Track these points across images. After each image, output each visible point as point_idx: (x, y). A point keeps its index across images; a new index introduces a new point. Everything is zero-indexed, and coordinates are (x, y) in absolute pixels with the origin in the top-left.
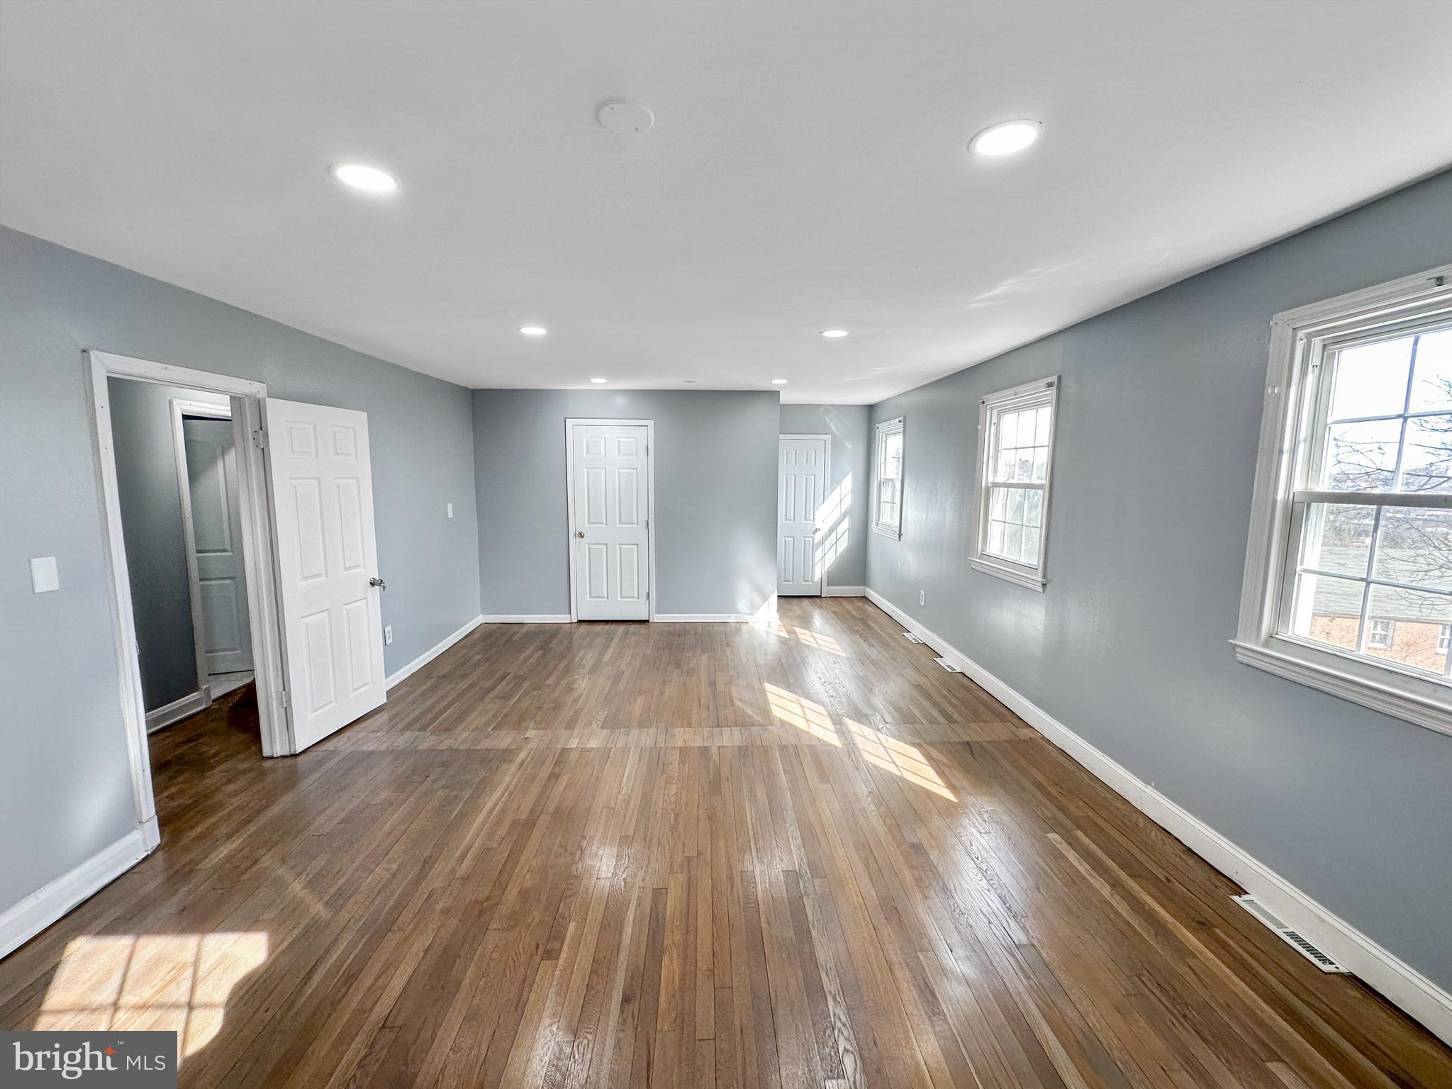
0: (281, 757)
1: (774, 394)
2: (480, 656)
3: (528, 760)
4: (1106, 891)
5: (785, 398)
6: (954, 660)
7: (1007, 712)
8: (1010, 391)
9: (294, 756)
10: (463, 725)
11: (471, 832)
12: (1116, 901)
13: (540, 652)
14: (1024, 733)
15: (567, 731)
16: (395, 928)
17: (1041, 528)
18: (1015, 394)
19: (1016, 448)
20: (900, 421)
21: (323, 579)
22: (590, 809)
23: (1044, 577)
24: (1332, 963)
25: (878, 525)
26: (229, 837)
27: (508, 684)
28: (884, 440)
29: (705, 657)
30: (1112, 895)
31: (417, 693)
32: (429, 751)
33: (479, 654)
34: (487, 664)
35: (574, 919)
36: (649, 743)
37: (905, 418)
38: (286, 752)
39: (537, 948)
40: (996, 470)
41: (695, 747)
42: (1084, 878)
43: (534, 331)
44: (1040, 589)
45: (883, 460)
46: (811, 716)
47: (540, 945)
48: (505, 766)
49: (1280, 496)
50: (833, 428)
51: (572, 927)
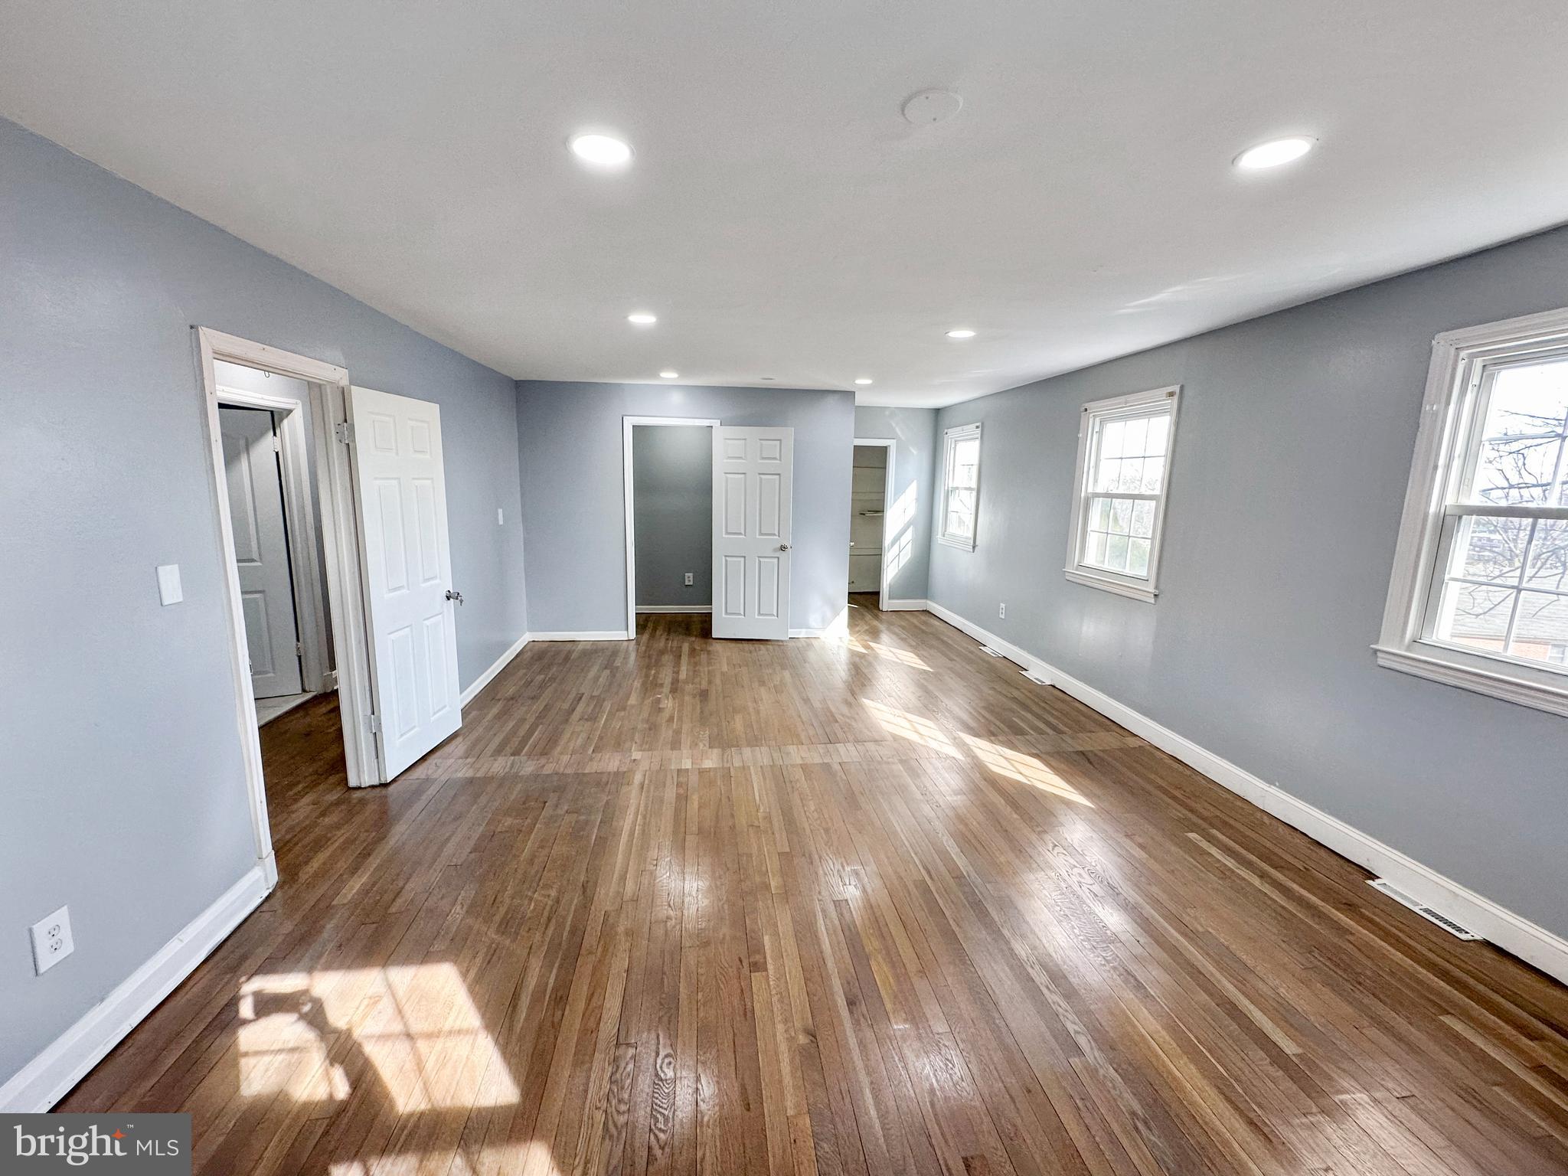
0: (369, 787)
1: (849, 395)
2: (542, 676)
3: (646, 782)
4: (1256, 881)
5: (860, 399)
6: (1040, 672)
7: (1109, 723)
8: (1122, 399)
9: (385, 785)
10: (559, 749)
11: (620, 856)
12: (1266, 889)
13: (607, 672)
14: (1131, 742)
15: (674, 752)
16: (583, 951)
17: (1153, 539)
18: (1126, 403)
19: (1122, 458)
20: (977, 427)
21: (404, 591)
22: (734, 826)
23: (1156, 587)
24: (1467, 933)
25: (944, 536)
26: (354, 870)
27: (588, 705)
28: (953, 446)
29: (787, 674)
30: (1262, 884)
31: (490, 716)
32: (536, 777)
33: (540, 673)
34: (554, 685)
35: (766, 934)
36: (766, 761)
37: (983, 424)
38: (376, 782)
39: (741, 961)
40: (1096, 481)
41: (814, 764)
42: (1233, 872)
43: (643, 319)
44: (1153, 601)
45: (951, 468)
46: (922, 730)
47: (742, 958)
48: (625, 789)
49: (1432, 509)
50: (899, 433)
51: (767, 939)
